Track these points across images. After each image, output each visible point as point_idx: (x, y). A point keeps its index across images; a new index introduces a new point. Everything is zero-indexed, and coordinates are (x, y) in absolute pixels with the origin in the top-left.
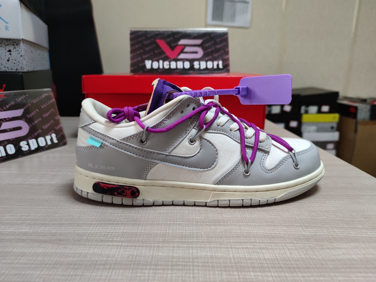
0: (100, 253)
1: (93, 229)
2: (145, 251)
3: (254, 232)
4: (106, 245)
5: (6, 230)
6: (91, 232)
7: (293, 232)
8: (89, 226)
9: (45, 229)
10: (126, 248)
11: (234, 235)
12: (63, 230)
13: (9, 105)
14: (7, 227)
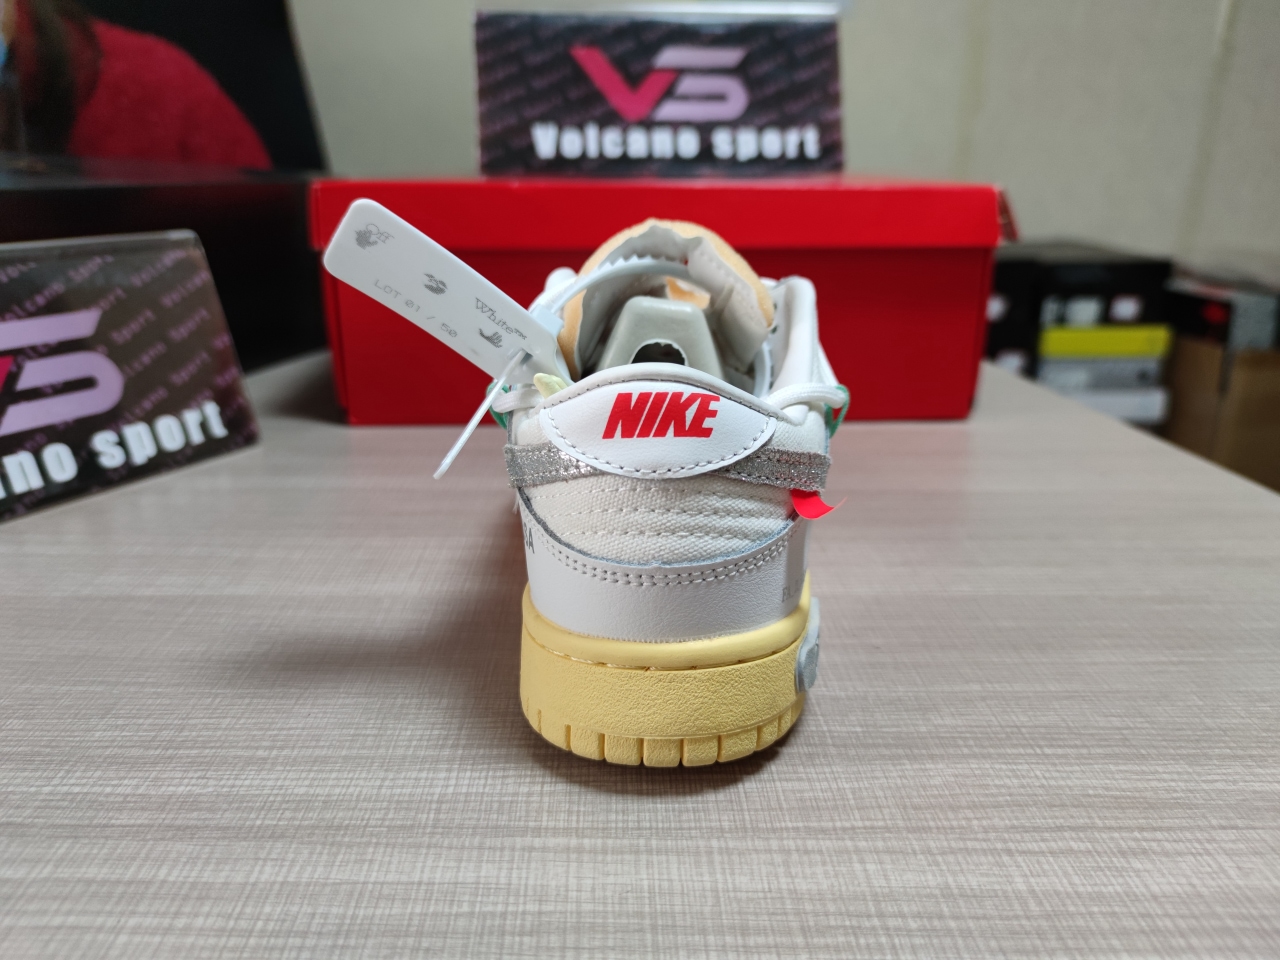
0: (503, 880)
1: (449, 779)
2: (679, 868)
3: (1069, 782)
4: (518, 846)
5: (108, 790)
6: (445, 795)
7: (1217, 781)
8: (429, 770)
9: (264, 783)
10: (600, 858)
11: (1001, 799)
12: (333, 786)
13: (47, 293)
14: (111, 774)
